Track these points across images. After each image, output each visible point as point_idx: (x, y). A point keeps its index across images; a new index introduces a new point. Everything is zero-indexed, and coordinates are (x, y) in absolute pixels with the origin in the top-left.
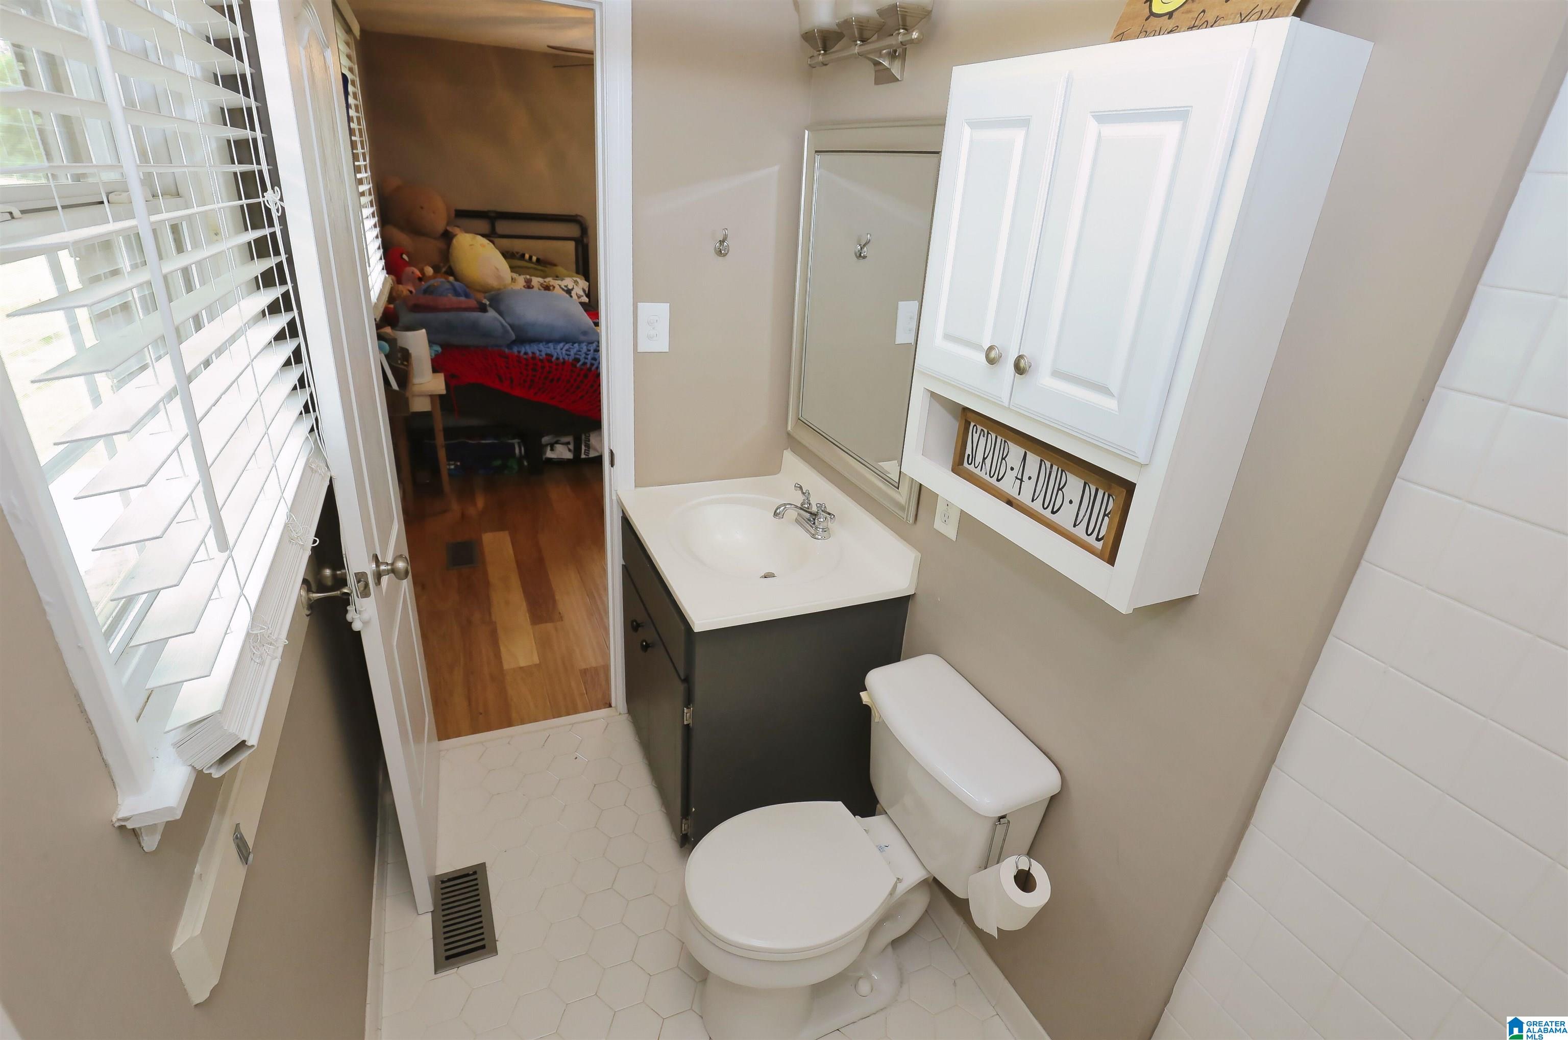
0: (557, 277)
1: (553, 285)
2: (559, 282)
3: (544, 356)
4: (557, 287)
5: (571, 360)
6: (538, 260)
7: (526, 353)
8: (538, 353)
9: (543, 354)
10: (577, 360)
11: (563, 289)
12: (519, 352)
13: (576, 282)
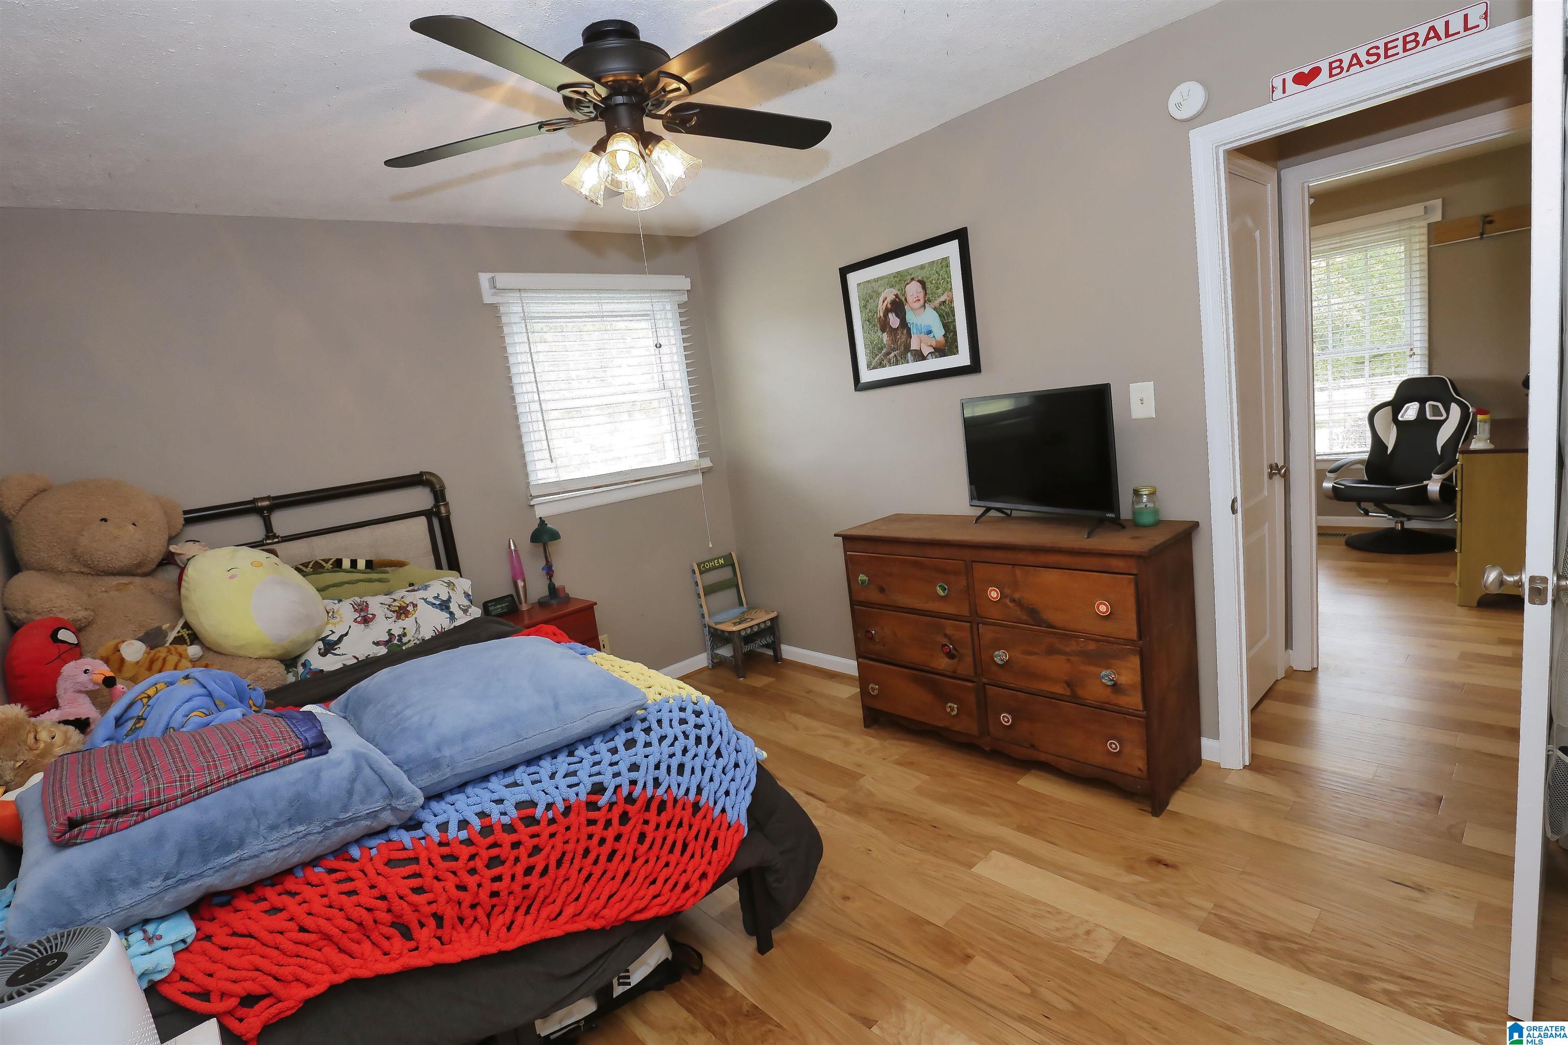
0: (411, 586)
1: (412, 603)
2: (421, 594)
3: (514, 813)
4: (421, 604)
5: (583, 797)
6: (369, 564)
7: (464, 824)
8: (495, 811)
9: (509, 806)
10: (599, 789)
11: (433, 605)
12: (443, 827)
13: (450, 584)
